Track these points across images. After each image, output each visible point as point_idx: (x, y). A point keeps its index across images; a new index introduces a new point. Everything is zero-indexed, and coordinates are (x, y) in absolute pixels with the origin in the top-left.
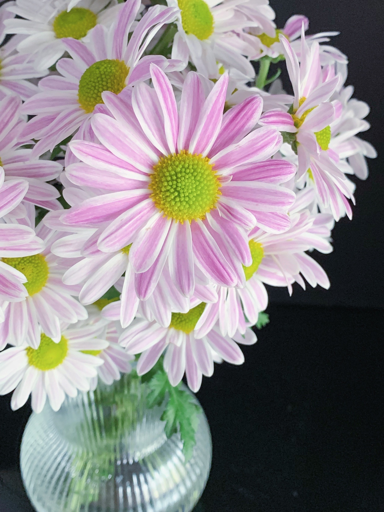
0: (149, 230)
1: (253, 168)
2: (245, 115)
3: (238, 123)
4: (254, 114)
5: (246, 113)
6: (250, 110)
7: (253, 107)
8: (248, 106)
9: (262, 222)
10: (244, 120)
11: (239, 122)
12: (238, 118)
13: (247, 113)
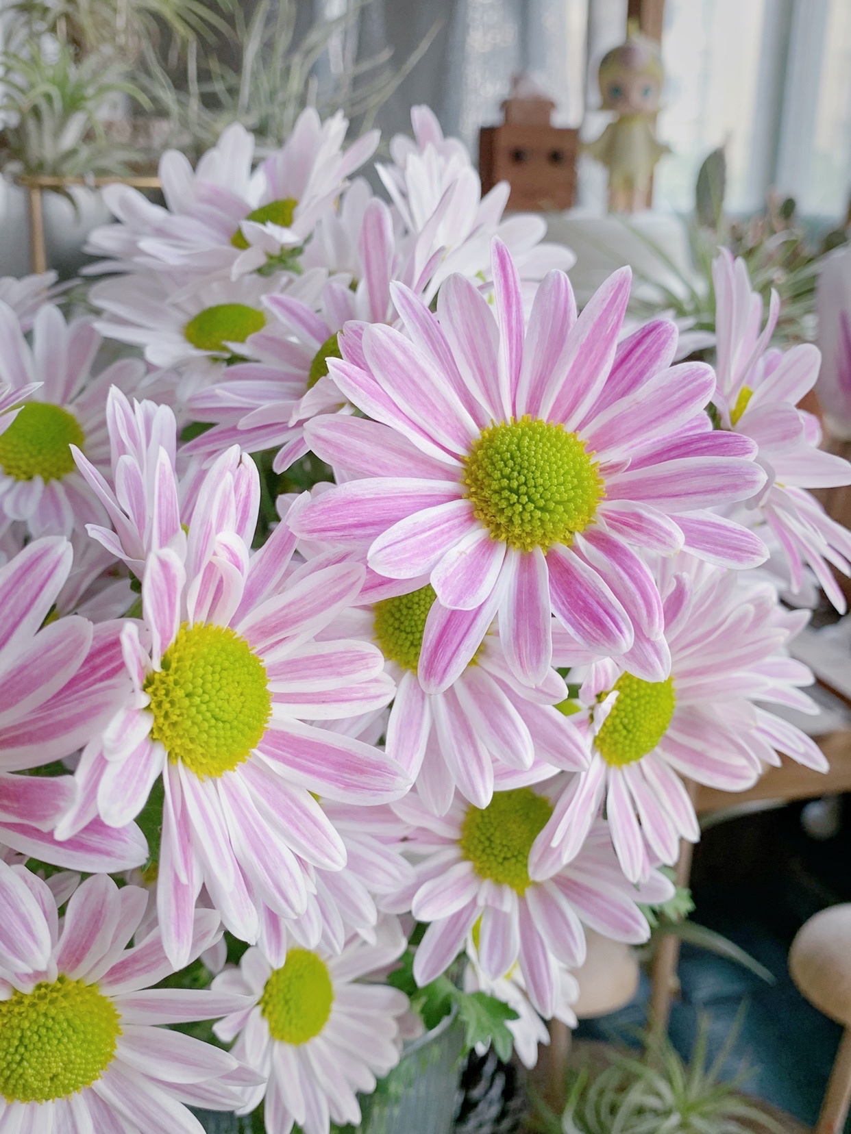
0: (464, 556)
1: (666, 449)
2: (645, 352)
3: (630, 368)
4: (663, 351)
5: (646, 349)
6: (654, 344)
7: (659, 339)
8: (650, 337)
9: (696, 546)
10: (644, 362)
11: (633, 365)
12: (631, 359)
13: (649, 348)
